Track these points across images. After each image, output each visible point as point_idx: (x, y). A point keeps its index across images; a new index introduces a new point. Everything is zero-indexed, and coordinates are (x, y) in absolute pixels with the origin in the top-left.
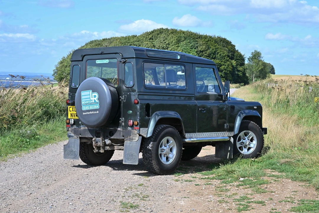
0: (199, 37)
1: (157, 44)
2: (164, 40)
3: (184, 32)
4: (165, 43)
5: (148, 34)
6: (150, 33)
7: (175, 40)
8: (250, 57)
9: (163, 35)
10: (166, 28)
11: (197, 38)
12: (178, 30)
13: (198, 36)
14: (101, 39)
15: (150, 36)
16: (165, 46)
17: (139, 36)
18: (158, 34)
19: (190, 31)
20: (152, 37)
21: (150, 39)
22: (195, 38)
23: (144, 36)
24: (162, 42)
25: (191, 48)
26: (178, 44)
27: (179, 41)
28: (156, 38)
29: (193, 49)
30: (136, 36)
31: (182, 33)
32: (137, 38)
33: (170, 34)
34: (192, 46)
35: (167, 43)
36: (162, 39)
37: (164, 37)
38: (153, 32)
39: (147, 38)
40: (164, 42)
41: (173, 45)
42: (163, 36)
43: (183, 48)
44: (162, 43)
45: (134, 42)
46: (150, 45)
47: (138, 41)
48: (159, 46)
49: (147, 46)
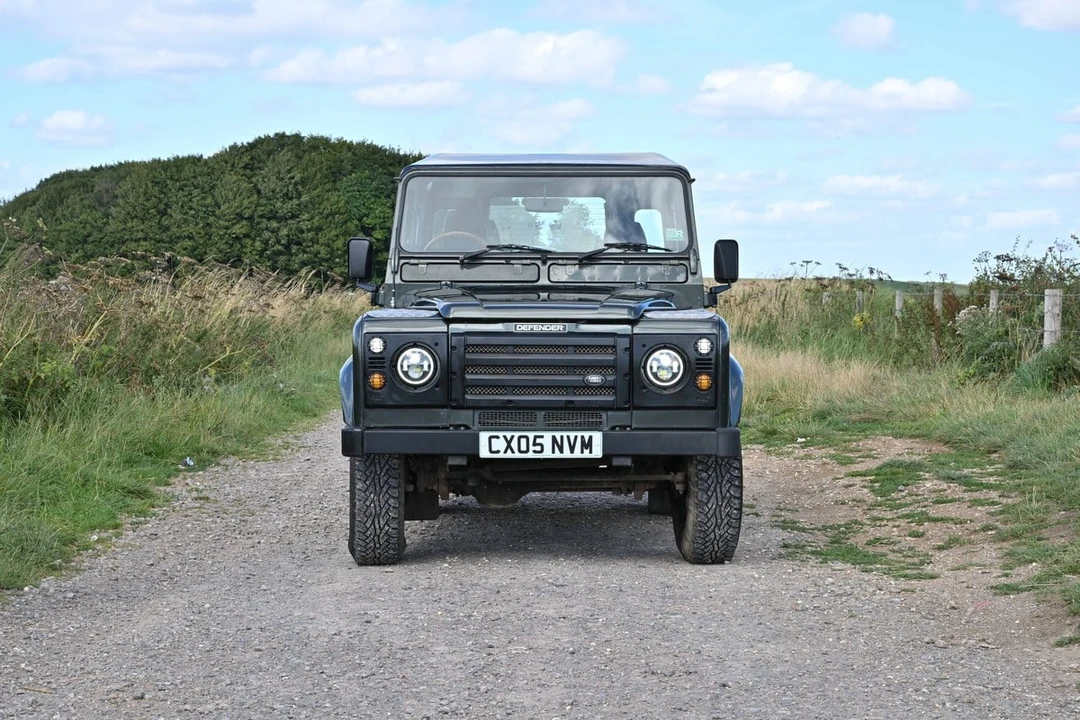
0: (399, 163)
1: (265, 185)
2: (289, 171)
3: (350, 146)
4: (293, 178)
5: (238, 151)
6: (244, 149)
7: (320, 170)
8: (555, 221)
9: (285, 156)
10: (294, 132)
11: (391, 165)
12: (333, 141)
13: (397, 159)
14: (88, 168)
15: (246, 159)
16: (290, 188)
17: (209, 158)
18: (270, 153)
19: (369, 142)
20: (252, 159)
21: (245, 167)
22: (385, 164)
23: (226, 157)
24: (281, 176)
25: (375, 196)
26: (334, 182)
27: (335, 174)
28: (261, 165)
29: (379, 197)
30: (201, 156)
31: (345, 150)
32: (205, 164)
33: (304, 151)
34: (377, 189)
35: (298, 177)
36: (283, 169)
37: (289, 161)
38: (252, 146)
39: (236, 165)
40: (289, 176)
41: (317, 187)
42: (285, 158)
43: (347, 195)
44: (283, 179)
45: (195, 177)
46: (244, 185)
47: (208, 174)
48: (273, 191)
49: (235, 189)
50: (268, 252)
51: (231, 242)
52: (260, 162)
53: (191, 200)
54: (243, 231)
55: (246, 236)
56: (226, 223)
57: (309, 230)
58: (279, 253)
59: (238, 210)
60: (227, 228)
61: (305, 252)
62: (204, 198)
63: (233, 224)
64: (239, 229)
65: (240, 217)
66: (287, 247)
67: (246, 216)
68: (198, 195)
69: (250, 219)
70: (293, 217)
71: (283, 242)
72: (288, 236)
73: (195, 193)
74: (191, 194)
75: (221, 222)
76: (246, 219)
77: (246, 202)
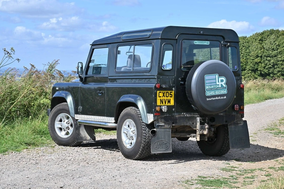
1: (266, 46)
2: (274, 42)
4: (276, 44)
5: (257, 35)
9: (273, 36)
10: (277, 29)
15: (260, 38)
16: (275, 47)
17: (249, 37)
18: (268, 36)
20: (262, 38)
21: (260, 40)
23: (254, 37)
24: (272, 43)
28: (265, 39)
30: (246, 37)
32: (247, 39)
33: (280, 35)
35: (277, 44)
36: (272, 41)
37: (274, 38)
38: (263, 33)
39: (257, 40)
42: (273, 38)
44: (272, 44)
45: (243, 43)
46: (259, 46)
47: (248, 42)
48: (269, 48)
49: (256, 47)
50: (267, 67)
51: (254, 64)
52: (265, 38)
53: (242, 51)
54: (259, 61)
55: (260, 62)
56: (253, 58)
57: (281, 61)
58: (270, 68)
59: (257, 54)
60: (253, 60)
61: (279, 68)
62: (246, 50)
63: (255, 58)
64: (257, 60)
65: (257, 56)
66: (273, 66)
67: (260, 56)
68: (245, 49)
69: (261, 57)
70: (275, 56)
71: (272, 64)
72: (273, 62)
73: (243, 48)
74: (242, 49)
75: (251, 58)
76: (260, 57)
77: (259, 52)
